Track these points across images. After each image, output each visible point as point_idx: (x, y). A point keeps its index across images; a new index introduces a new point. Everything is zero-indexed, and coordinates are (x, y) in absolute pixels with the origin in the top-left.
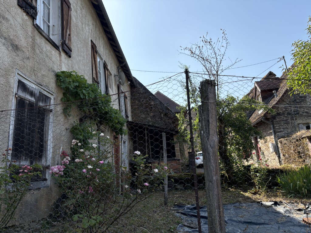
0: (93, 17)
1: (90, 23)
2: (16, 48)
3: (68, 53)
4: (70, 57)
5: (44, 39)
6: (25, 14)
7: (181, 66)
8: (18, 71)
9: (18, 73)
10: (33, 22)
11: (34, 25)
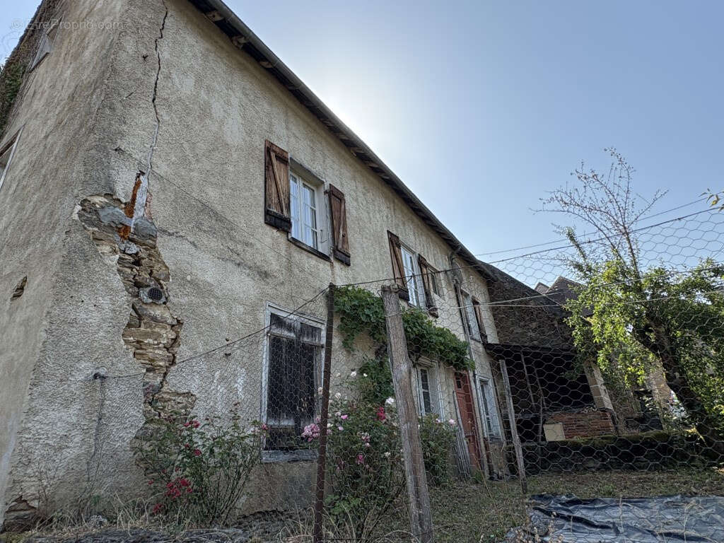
0: (386, 198)
1: (384, 208)
2: (265, 275)
3: (345, 260)
4: (348, 265)
5: (306, 253)
6: (275, 231)
7: (558, 230)
8: (268, 303)
9: (269, 306)
10: (288, 236)
11: (288, 240)
